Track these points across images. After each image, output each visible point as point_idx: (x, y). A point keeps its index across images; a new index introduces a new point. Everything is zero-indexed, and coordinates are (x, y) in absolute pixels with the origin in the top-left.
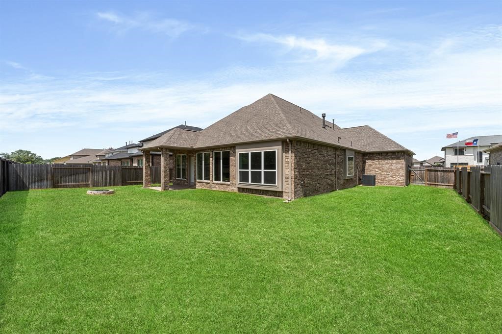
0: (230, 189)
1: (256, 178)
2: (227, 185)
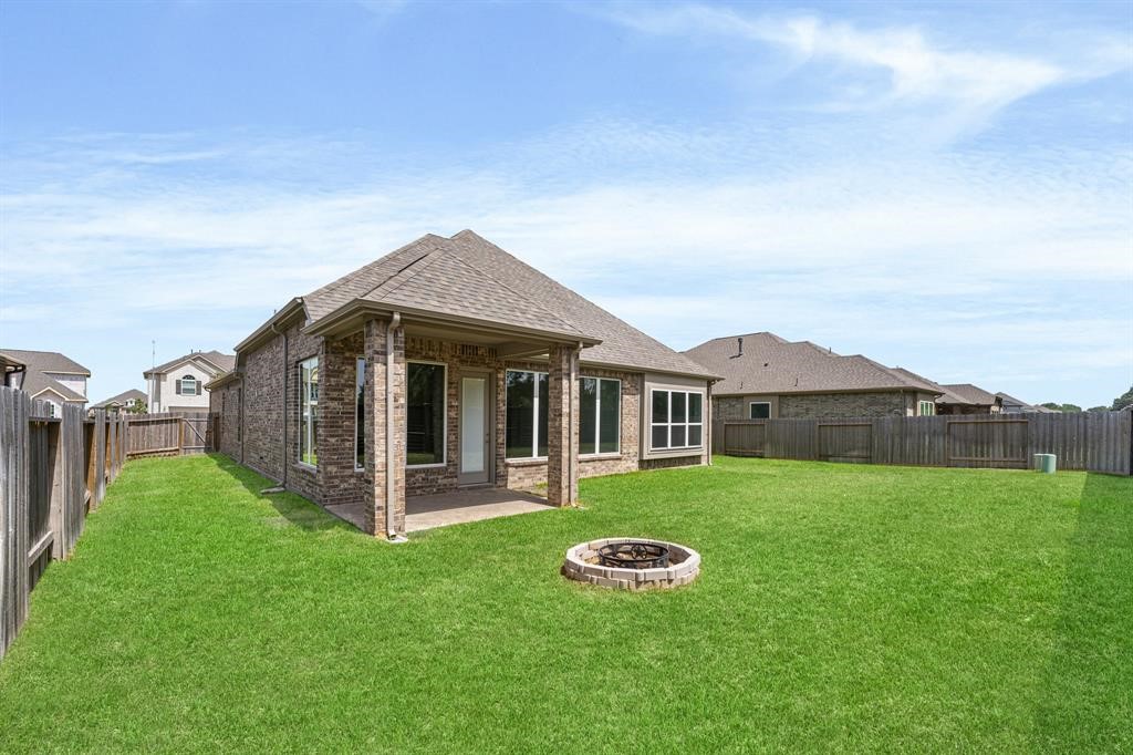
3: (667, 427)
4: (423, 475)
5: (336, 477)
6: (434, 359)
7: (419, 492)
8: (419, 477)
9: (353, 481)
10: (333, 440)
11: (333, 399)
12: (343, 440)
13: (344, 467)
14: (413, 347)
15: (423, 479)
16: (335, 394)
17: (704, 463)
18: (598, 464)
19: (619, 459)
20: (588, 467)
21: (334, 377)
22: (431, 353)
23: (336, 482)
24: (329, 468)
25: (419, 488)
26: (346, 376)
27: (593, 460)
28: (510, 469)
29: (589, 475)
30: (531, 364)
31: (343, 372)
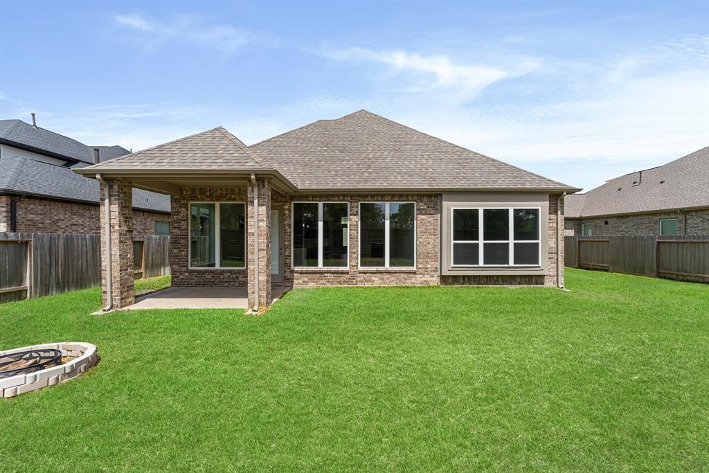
0: (417, 280)
1: (496, 255)
2: (410, 273)
3: (478, 244)
4: (229, 274)
5: (178, 271)
6: (235, 200)
7: (226, 284)
8: (226, 275)
9: (186, 274)
10: (176, 251)
11: (175, 228)
12: (181, 251)
13: (181, 266)
14: (221, 194)
15: (229, 277)
16: (176, 225)
17: (549, 284)
18: (386, 276)
19: (414, 273)
20: (375, 278)
21: (176, 215)
22: (233, 196)
23: (178, 274)
24: (174, 267)
25: (226, 282)
26: (182, 215)
27: (381, 272)
28: (295, 275)
29: (375, 285)
30: (313, 197)
31: (180, 212)
